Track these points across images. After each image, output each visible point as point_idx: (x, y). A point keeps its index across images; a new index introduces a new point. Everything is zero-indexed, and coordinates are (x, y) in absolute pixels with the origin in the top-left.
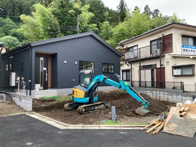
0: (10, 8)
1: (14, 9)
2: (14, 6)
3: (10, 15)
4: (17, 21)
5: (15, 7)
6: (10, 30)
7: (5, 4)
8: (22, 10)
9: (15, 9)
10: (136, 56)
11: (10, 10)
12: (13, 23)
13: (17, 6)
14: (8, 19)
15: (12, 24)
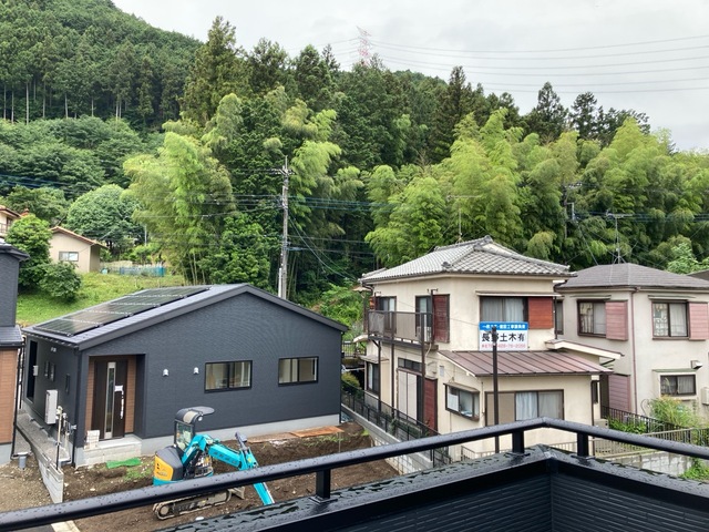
0: (123, 86)
1: (136, 86)
2: (138, 76)
3: (123, 107)
4: (145, 123)
5: (139, 81)
6: (121, 156)
7: (109, 71)
8: (161, 86)
9: (140, 86)
11: (123, 90)
12: (132, 133)
13: (145, 75)
14: (118, 120)
15: (129, 138)
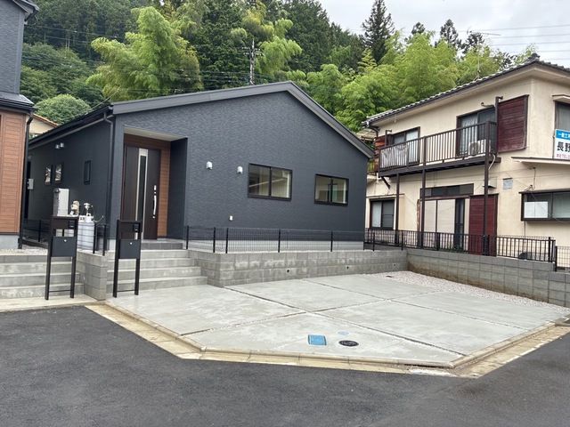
1: (82, 24)
2: (85, 17)
3: (71, 41)
5: (86, 20)
6: (71, 79)
7: (60, 9)
8: (104, 26)
9: (86, 24)
10: (413, 158)
13: (91, 15)
14: (67, 50)
15: (78, 65)
